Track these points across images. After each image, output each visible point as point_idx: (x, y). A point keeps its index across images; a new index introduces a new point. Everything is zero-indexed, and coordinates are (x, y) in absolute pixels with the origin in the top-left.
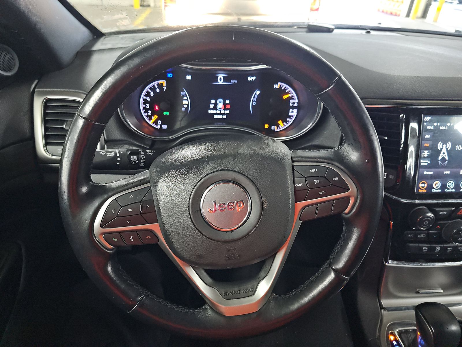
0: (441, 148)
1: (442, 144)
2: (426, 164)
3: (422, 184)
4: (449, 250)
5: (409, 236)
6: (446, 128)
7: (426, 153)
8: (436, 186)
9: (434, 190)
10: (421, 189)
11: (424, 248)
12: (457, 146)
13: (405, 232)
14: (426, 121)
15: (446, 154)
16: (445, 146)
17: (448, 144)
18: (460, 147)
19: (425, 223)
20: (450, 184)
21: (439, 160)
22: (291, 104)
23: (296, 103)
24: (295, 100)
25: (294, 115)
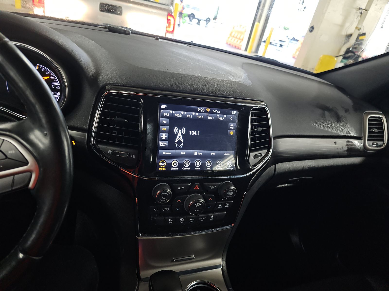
0: (177, 132)
1: (177, 129)
2: (165, 145)
3: (162, 163)
4: (192, 221)
5: (154, 210)
6: (180, 115)
7: (164, 136)
8: (174, 165)
9: (173, 168)
10: (160, 167)
11: (169, 221)
12: (190, 132)
13: (151, 207)
14: (163, 109)
15: (181, 137)
16: (180, 131)
17: (182, 129)
18: (193, 132)
19: (163, 198)
20: (186, 163)
21: (176, 143)
22: (53, 86)
23: (58, 85)
24: (57, 83)
25: (58, 97)
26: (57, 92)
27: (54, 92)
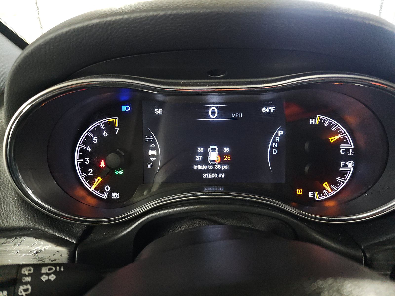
22: (343, 151)
23: (352, 149)
24: (350, 144)
25: (350, 171)
26: (349, 161)
27: (344, 162)
